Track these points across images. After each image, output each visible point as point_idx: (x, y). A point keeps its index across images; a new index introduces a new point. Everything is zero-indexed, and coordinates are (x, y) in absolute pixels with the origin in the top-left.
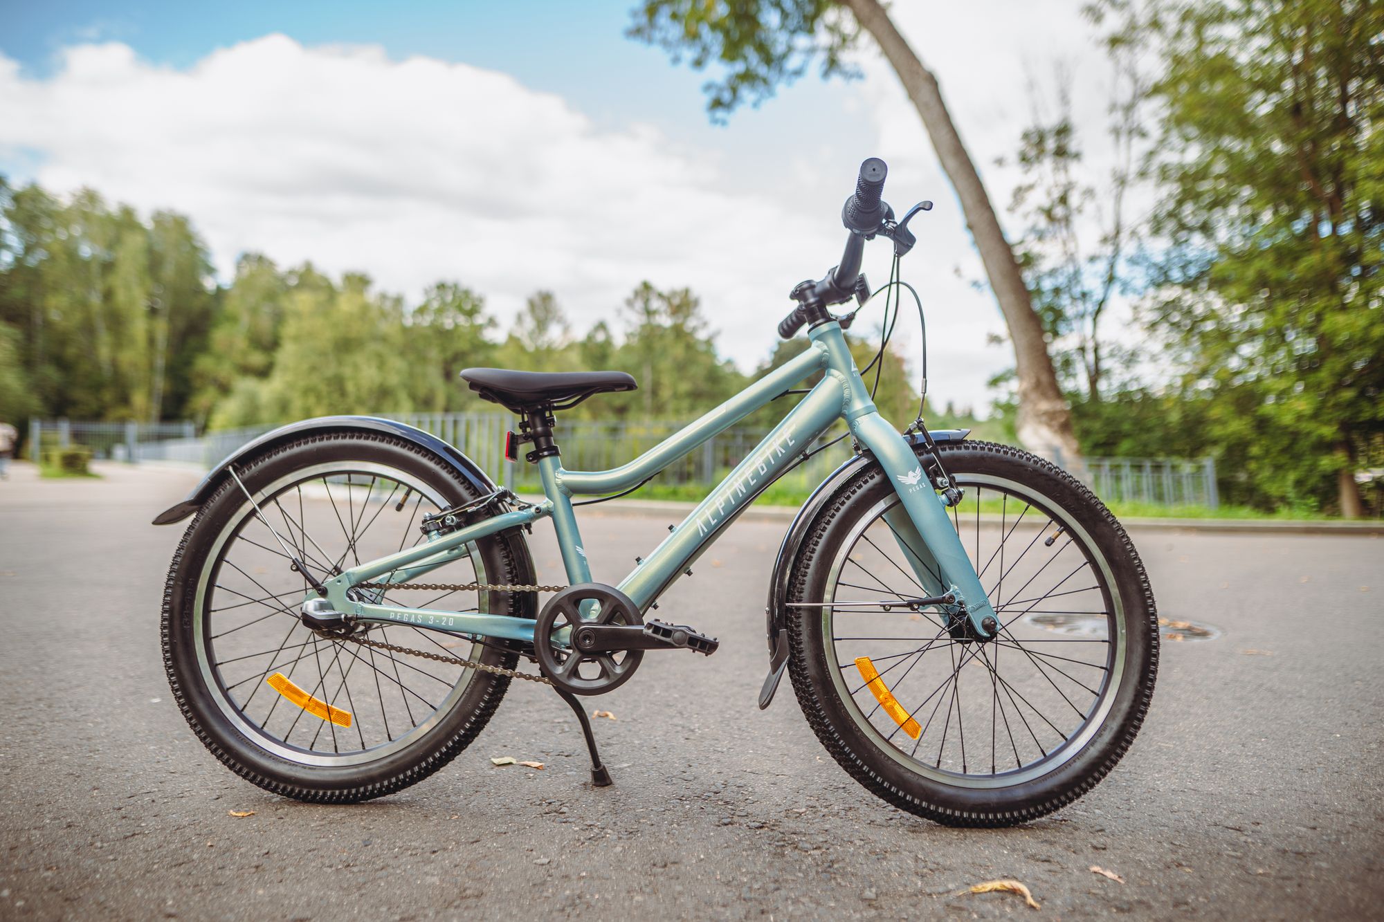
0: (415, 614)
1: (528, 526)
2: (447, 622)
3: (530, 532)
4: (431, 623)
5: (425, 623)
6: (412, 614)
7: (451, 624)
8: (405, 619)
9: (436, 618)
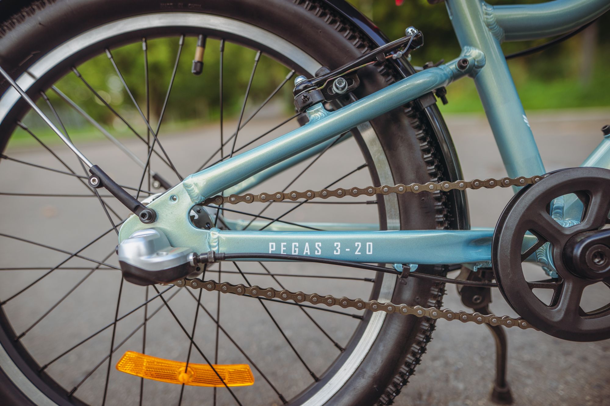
0: (310, 241)
1: (441, 92)
2: (363, 250)
3: (445, 102)
4: (337, 253)
5: (327, 255)
6: (304, 241)
7: (369, 252)
8: (295, 252)
9: (345, 243)
